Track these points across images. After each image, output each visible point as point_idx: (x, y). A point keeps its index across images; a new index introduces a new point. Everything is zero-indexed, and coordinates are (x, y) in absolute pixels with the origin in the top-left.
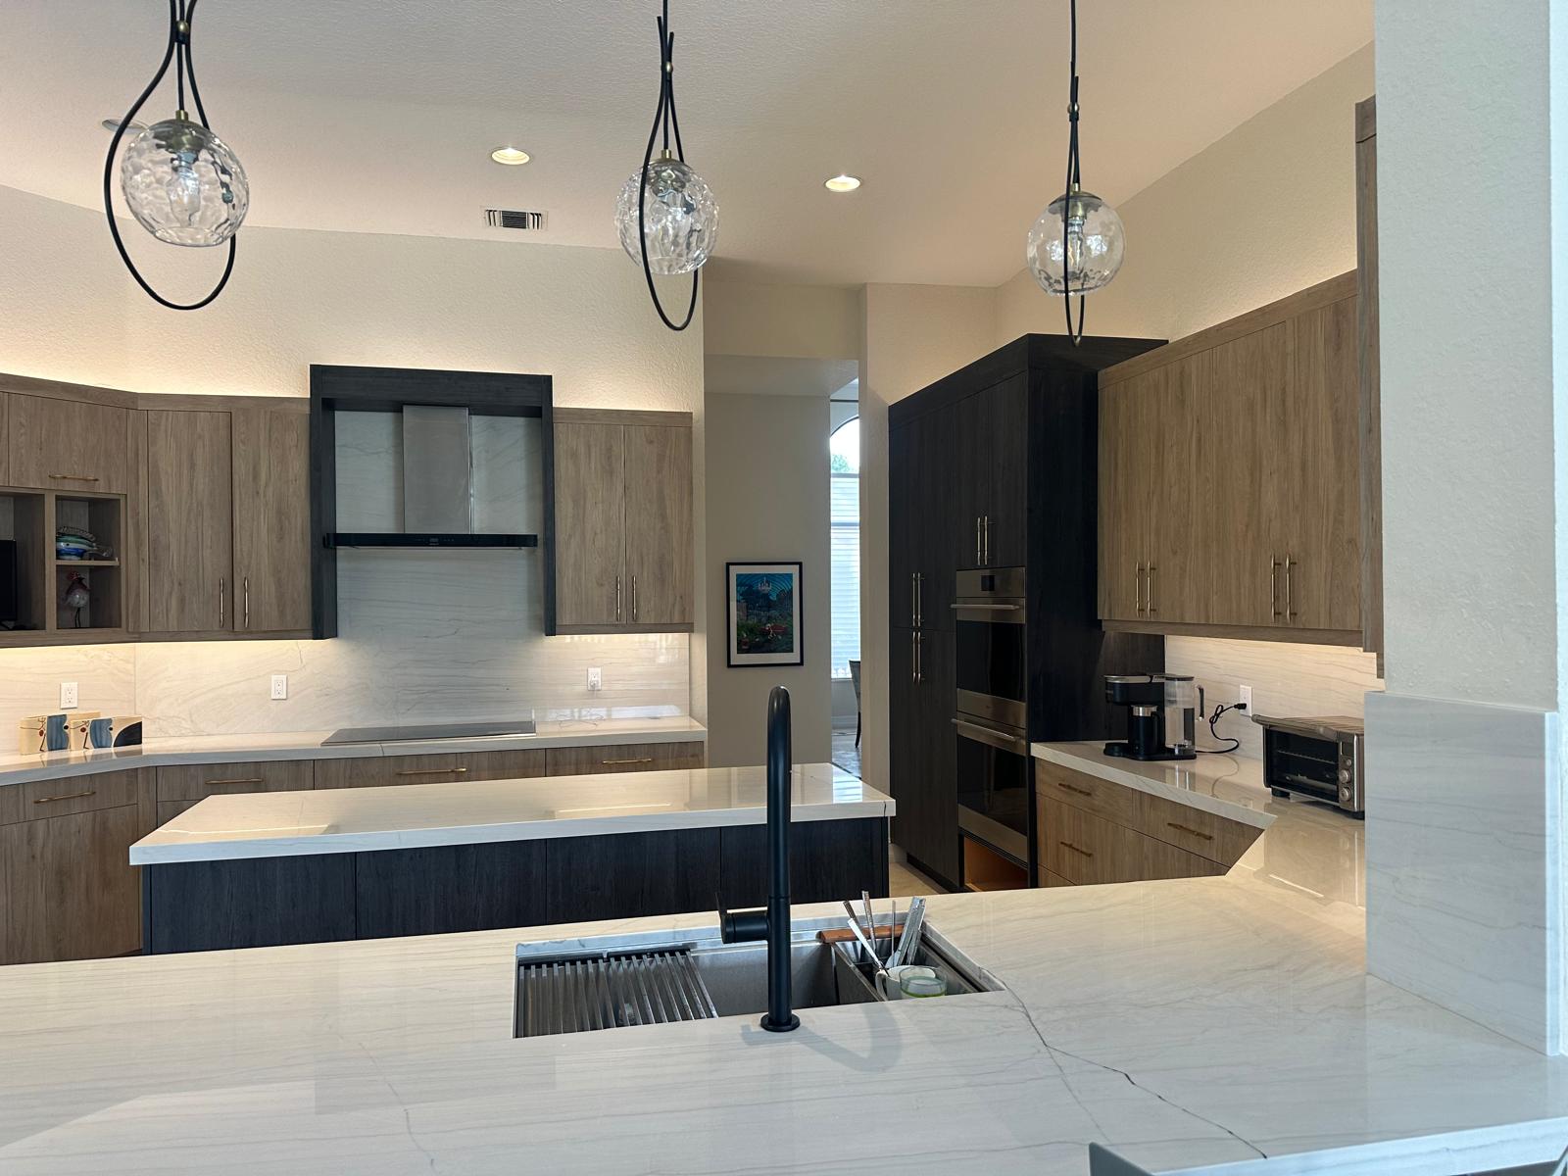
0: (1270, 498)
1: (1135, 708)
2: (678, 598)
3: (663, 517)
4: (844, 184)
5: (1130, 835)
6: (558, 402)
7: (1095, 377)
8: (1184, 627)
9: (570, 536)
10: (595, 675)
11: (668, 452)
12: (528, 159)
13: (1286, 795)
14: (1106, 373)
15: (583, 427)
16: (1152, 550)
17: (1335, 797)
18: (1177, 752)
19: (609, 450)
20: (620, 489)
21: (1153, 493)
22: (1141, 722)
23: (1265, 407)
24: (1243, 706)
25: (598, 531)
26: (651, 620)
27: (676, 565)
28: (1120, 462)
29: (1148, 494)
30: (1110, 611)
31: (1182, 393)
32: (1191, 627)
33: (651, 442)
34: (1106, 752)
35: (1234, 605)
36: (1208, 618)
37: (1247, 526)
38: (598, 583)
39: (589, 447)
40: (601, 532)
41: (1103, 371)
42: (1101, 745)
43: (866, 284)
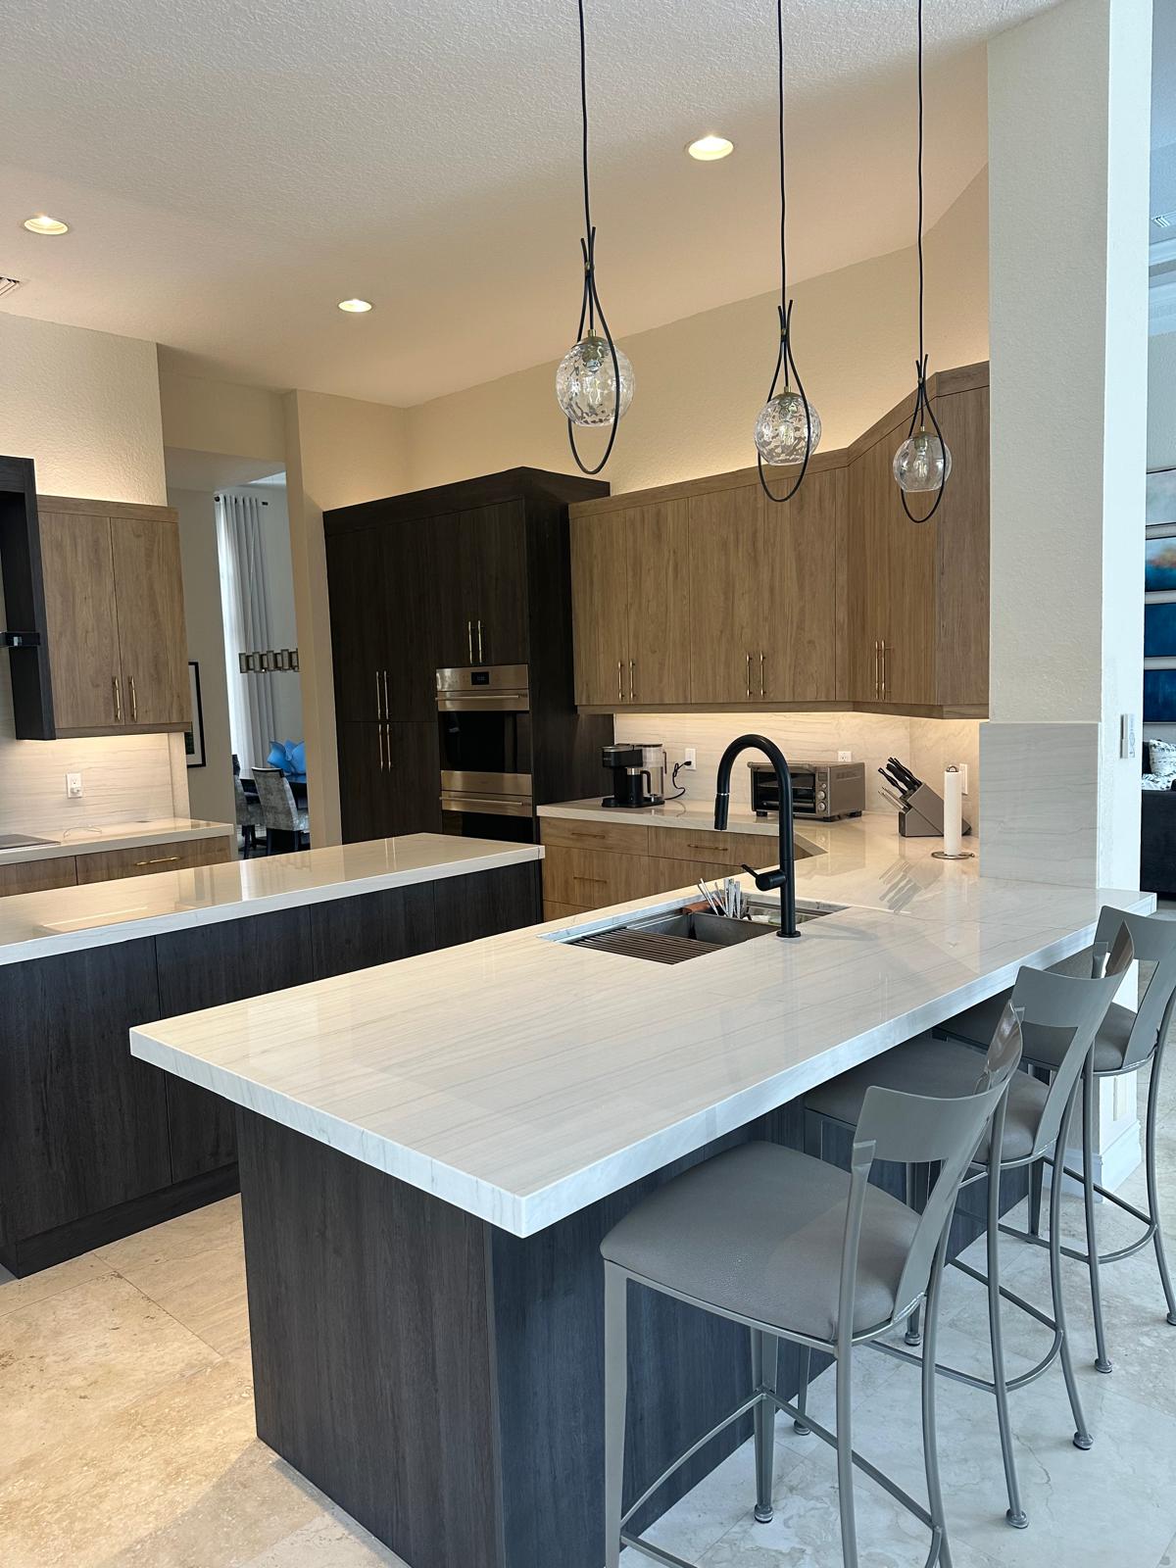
0: (743, 611)
1: (629, 770)
2: (175, 698)
3: (155, 614)
4: (356, 306)
5: (645, 860)
6: (42, 488)
7: (565, 509)
8: (661, 707)
9: (61, 634)
10: (75, 782)
11: (155, 549)
12: (65, 229)
13: (765, 815)
14: (578, 507)
15: (67, 517)
16: (631, 650)
17: (813, 810)
18: (653, 800)
19: (96, 542)
20: (110, 587)
21: (631, 605)
22: (633, 778)
23: (737, 546)
24: (689, 763)
25: (90, 629)
26: (150, 720)
27: (171, 664)
28: (595, 579)
29: (627, 606)
30: (589, 697)
31: (659, 529)
32: (669, 707)
33: (139, 536)
34: (603, 805)
35: (710, 688)
36: (686, 698)
37: (721, 632)
38: (93, 685)
39: (74, 538)
40: (93, 629)
41: (575, 505)
42: (599, 801)
43: (295, 390)
